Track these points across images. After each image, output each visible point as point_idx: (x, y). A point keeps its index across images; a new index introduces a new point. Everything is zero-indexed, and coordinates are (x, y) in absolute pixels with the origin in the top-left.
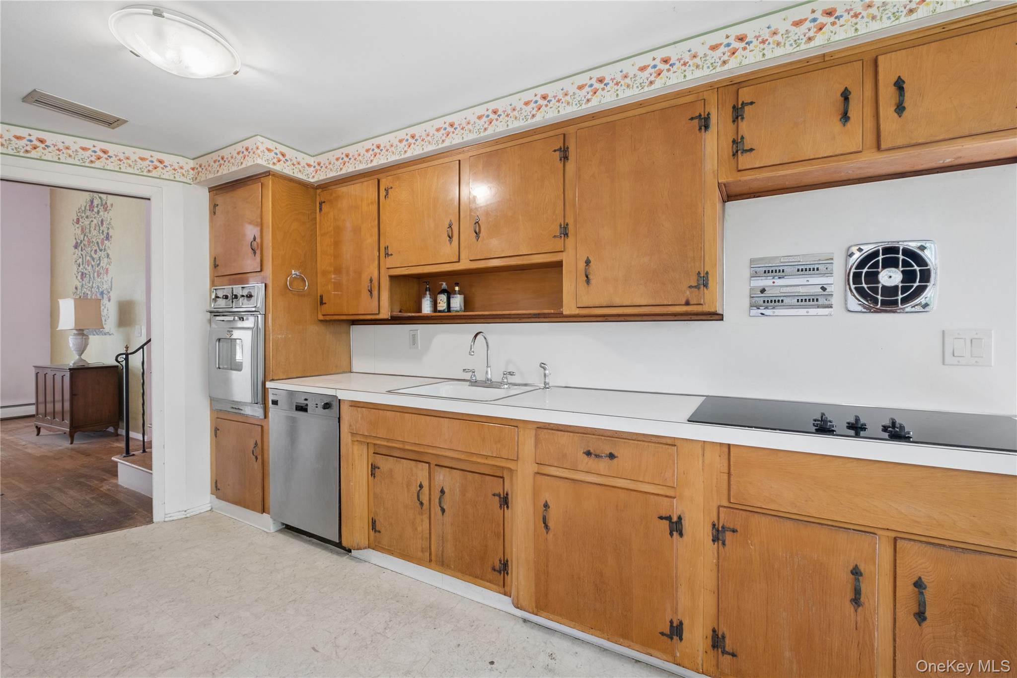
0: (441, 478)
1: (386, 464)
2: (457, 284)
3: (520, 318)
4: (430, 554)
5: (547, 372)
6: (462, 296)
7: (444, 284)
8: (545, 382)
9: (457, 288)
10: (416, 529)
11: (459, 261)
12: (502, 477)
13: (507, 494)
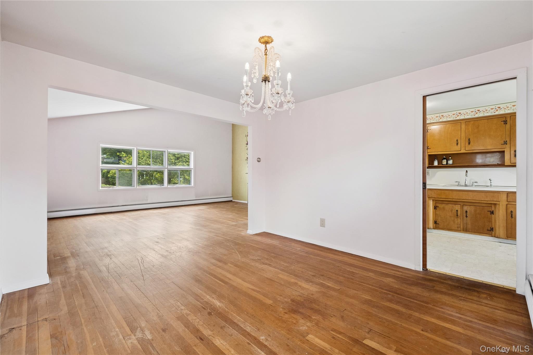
0: (466, 208)
1: (440, 206)
2: (450, 157)
3: (476, 166)
4: (461, 229)
5: (492, 181)
6: (452, 160)
7: (444, 156)
8: (491, 185)
9: (450, 158)
10: (455, 222)
11: (461, 151)
12: (491, 207)
13: (493, 211)
